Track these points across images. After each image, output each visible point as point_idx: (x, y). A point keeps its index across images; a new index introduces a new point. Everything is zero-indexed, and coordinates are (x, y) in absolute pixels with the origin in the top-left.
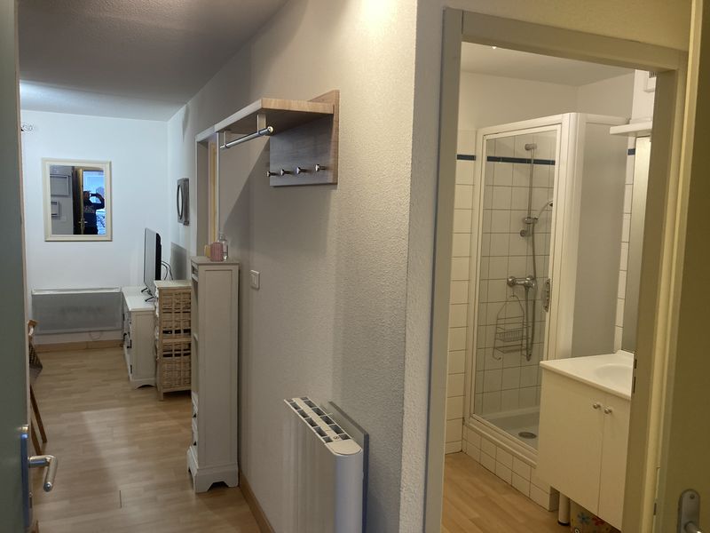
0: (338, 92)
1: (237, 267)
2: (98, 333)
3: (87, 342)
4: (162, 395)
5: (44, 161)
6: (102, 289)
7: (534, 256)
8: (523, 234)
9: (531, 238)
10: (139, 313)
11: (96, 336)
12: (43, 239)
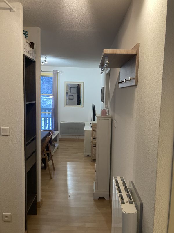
0: (139, 44)
1: (111, 118)
2: (78, 136)
3: (75, 139)
4: (92, 160)
5: (65, 82)
6: (80, 122)
10: (88, 131)
11: (77, 137)
12: (64, 106)
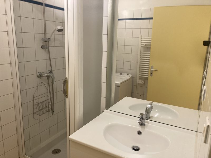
7: (50, 59)
8: (42, 47)
9: (47, 50)
